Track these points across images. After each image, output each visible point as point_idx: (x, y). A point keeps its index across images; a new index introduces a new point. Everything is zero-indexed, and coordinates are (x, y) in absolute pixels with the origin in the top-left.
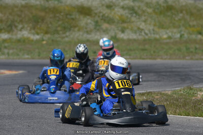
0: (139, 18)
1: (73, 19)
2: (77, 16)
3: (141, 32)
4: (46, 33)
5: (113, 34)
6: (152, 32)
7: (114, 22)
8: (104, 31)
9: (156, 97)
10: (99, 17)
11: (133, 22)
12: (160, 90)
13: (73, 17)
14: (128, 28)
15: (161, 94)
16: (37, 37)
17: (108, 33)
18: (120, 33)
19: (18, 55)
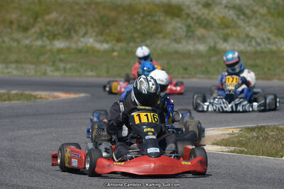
0: (248, 22)
1: (155, 22)
2: (162, 18)
3: (251, 41)
4: (119, 40)
5: (212, 44)
6: (267, 41)
7: (212, 27)
8: (199, 39)
9: (271, 133)
10: (192, 19)
11: (240, 27)
12: (277, 124)
13: (156, 18)
14: (232, 35)
15: (278, 129)
16: (106, 46)
17: (204, 42)
18: (221, 42)
19: (79, 71)
